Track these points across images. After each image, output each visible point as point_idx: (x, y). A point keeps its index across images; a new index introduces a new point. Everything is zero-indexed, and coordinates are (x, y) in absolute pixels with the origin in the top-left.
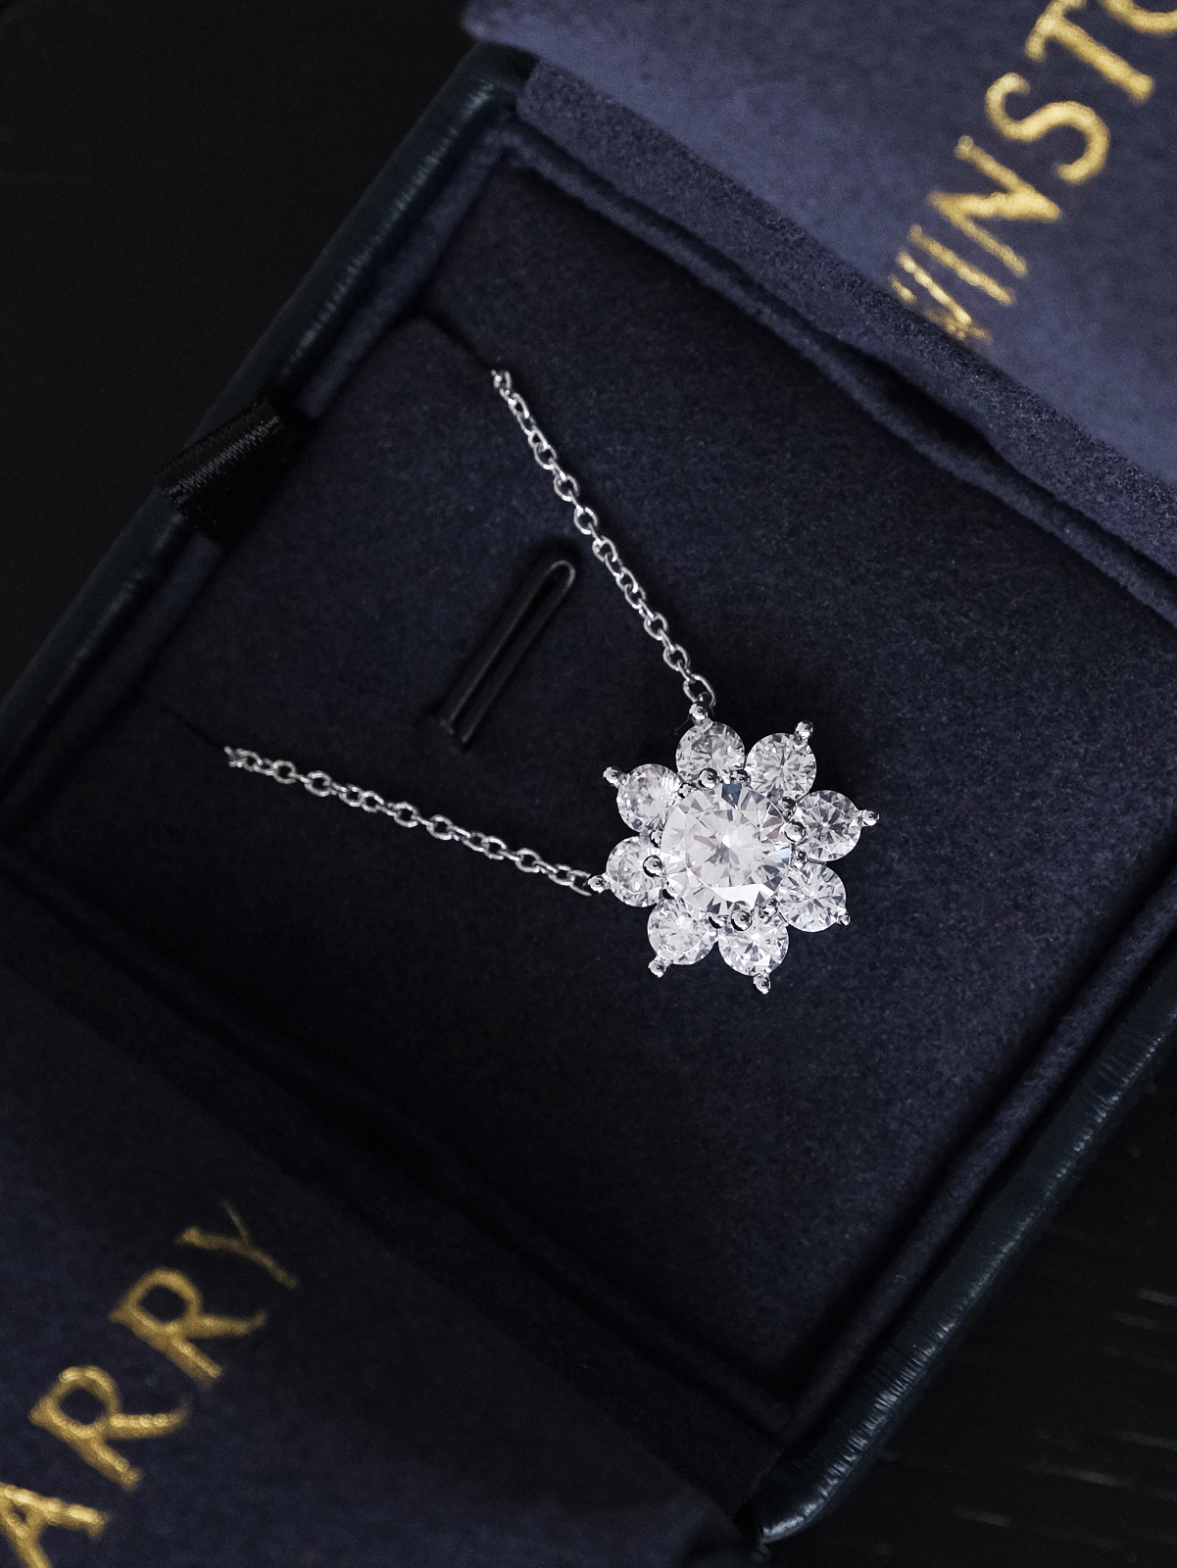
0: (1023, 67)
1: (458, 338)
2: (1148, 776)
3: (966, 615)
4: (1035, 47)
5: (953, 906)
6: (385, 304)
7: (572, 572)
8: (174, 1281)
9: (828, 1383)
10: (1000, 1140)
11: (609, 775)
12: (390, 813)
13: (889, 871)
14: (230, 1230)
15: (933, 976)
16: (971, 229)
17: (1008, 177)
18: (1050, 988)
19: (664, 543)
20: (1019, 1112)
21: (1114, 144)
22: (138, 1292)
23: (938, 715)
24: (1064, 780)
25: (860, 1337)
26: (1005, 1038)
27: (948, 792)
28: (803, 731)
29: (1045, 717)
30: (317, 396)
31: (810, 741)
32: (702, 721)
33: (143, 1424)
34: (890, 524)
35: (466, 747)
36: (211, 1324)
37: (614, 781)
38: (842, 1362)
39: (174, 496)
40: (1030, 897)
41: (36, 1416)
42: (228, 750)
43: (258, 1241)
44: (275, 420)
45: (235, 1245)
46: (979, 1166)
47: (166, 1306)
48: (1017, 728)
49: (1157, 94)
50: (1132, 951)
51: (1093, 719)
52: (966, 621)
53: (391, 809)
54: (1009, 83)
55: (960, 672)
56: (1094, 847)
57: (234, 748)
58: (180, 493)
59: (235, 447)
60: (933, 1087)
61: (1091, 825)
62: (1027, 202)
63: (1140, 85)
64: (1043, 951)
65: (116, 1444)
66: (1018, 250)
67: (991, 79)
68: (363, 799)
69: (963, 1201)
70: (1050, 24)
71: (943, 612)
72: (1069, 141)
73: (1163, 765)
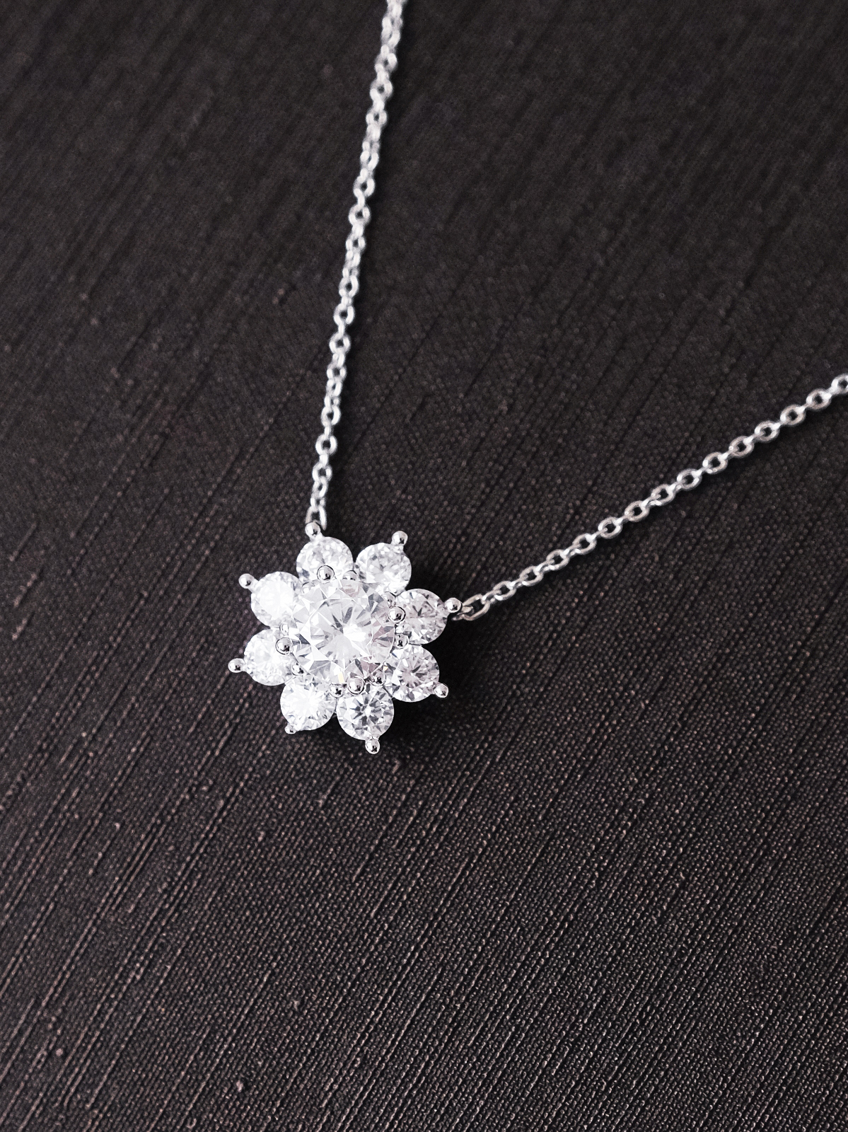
11: (401, 535)
28: (441, 691)
31: (433, 697)
32: (446, 608)
37: (396, 539)
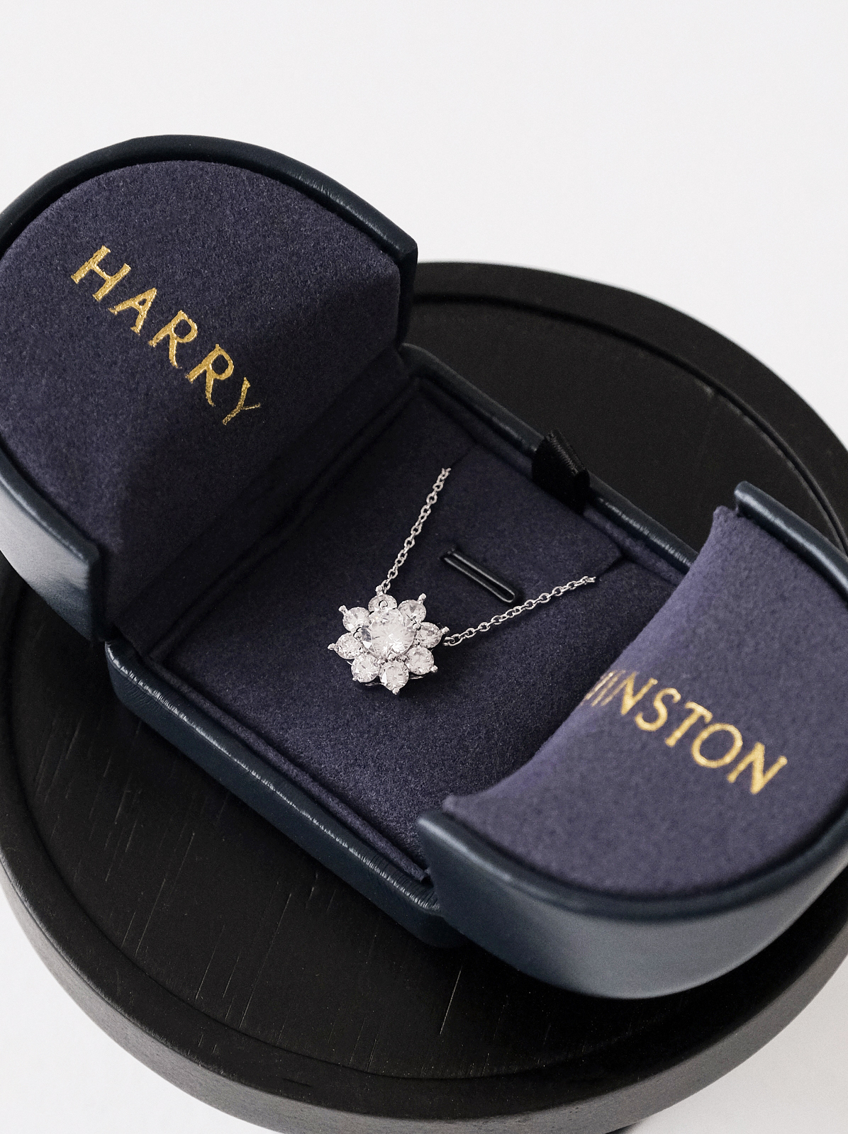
0: (683, 701)
1: (611, 568)
2: (405, 815)
3: (478, 746)
4: (691, 705)
5: (358, 735)
6: (628, 542)
7: (510, 601)
8: (229, 371)
9: (167, 676)
10: (261, 746)
11: (423, 596)
12: (417, 524)
13: (375, 710)
14: (247, 403)
15: (330, 726)
16: (621, 686)
17: (639, 696)
18: (321, 774)
19: (518, 635)
20: (271, 755)
21: (649, 733)
22: (227, 357)
23: (438, 732)
24: (406, 781)
25: (185, 689)
26: (302, 755)
27: (406, 735)
28: (434, 669)
29: (433, 774)
30: (591, 514)
31: (431, 672)
32: (440, 632)
33: (173, 351)
34: (518, 721)
35: (442, 559)
36: (210, 383)
37: (420, 598)
38: (174, 681)
39: (550, 436)
40: (359, 765)
41: (181, 312)
42: (449, 469)
43: (242, 413)
44: (577, 471)
45: (241, 402)
46: (251, 738)
47: (220, 366)
48: (429, 763)
49: (668, 748)
50: (333, 801)
51: (431, 793)
52: (475, 747)
53: (419, 525)
54: (677, 697)
55: (454, 742)
56: (378, 792)
57: (449, 472)
58: (551, 437)
59: (567, 456)
60: (285, 726)
61: (387, 791)
62: (629, 702)
63: (671, 742)
64: (337, 770)
65: (167, 339)
66: (611, 702)
67: (679, 691)
68: (425, 513)
69: (237, 731)
70: (700, 710)
71: (480, 737)
72: (651, 716)
73: (409, 821)
